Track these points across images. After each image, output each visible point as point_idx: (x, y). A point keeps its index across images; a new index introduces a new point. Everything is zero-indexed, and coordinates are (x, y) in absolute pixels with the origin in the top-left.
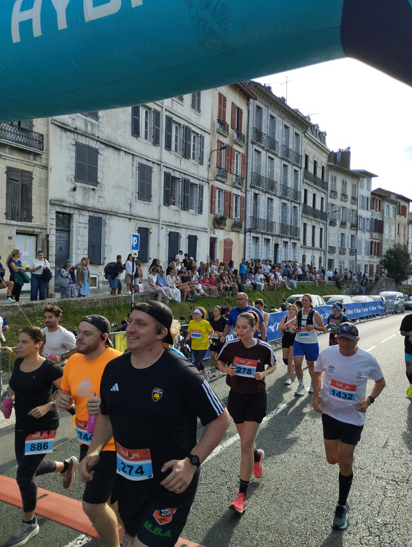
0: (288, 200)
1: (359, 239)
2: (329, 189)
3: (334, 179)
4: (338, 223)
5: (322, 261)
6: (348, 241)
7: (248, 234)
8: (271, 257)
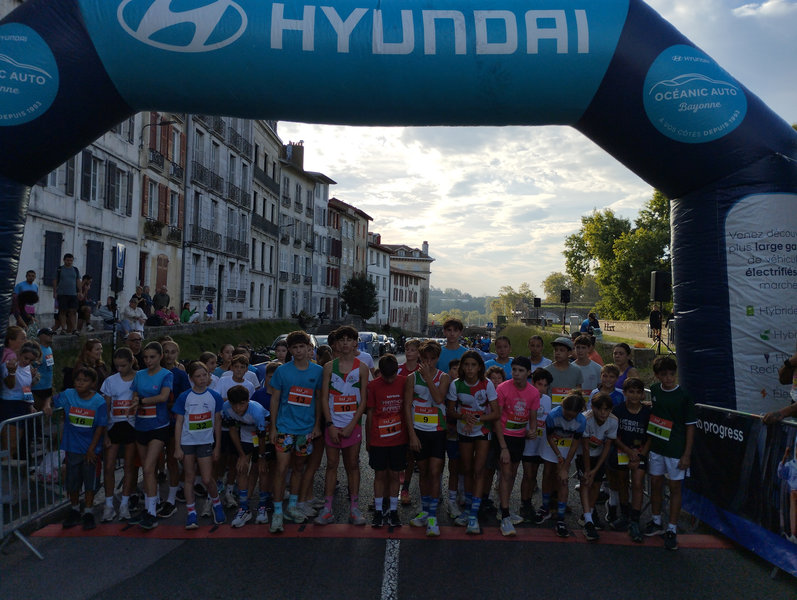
0: (236, 205)
1: (315, 263)
2: (281, 194)
3: (287, 182)
4: (291, 240)
5: (272, 291)
6: (302, 265)
7: (187, 249)
8: (214, 284)
